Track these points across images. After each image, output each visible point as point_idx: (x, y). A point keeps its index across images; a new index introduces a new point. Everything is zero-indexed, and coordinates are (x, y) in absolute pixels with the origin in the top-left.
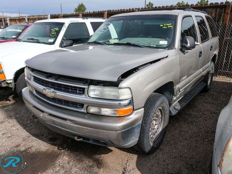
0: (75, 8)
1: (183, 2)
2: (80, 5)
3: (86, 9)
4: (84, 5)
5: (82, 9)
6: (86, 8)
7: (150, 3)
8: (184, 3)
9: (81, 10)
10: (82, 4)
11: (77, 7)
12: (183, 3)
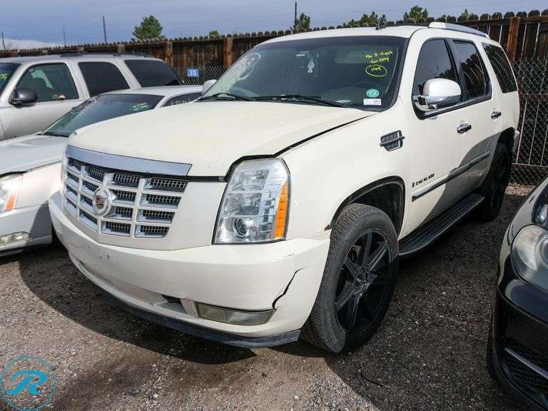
0: (136, 28)
1: (373, 13)
2: (146, 20)
3: (161, 28)
4: (157, 21)
5: (152, 30)
6: (161, 26)
7: (302, 16)
8: (377, 16)
9: (149, 32)
10: (152, 17)
11: (139, 25)
12: (375, 16)
